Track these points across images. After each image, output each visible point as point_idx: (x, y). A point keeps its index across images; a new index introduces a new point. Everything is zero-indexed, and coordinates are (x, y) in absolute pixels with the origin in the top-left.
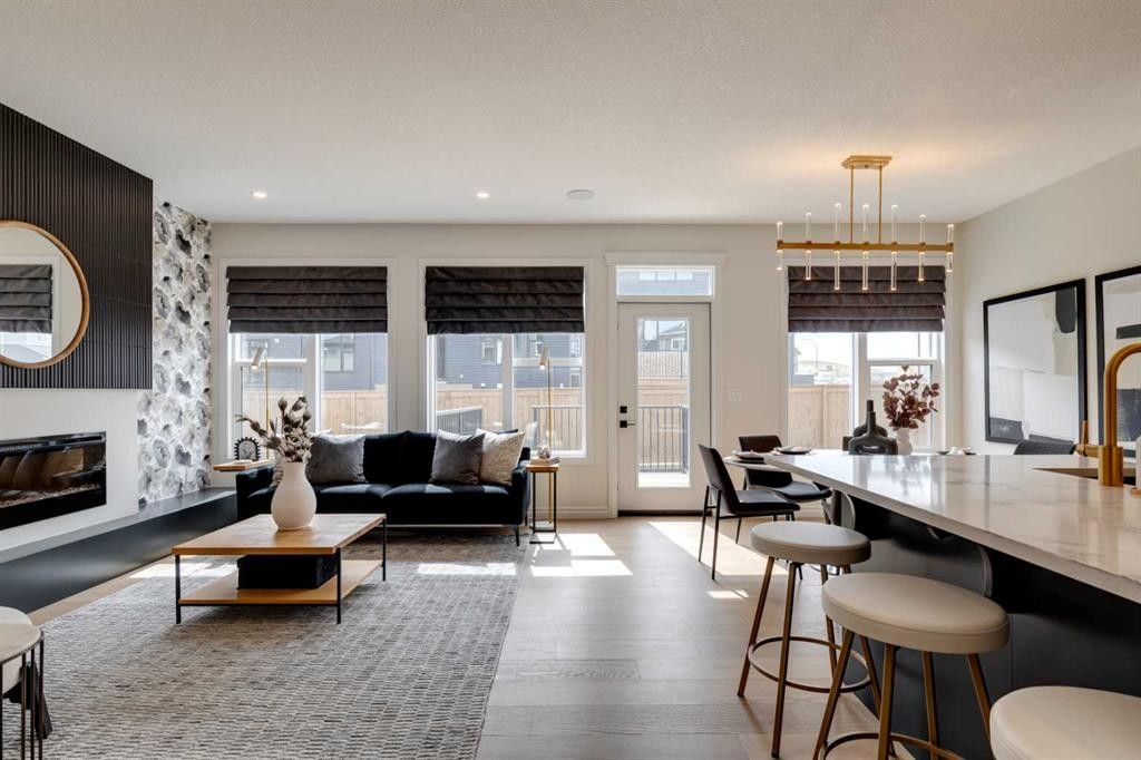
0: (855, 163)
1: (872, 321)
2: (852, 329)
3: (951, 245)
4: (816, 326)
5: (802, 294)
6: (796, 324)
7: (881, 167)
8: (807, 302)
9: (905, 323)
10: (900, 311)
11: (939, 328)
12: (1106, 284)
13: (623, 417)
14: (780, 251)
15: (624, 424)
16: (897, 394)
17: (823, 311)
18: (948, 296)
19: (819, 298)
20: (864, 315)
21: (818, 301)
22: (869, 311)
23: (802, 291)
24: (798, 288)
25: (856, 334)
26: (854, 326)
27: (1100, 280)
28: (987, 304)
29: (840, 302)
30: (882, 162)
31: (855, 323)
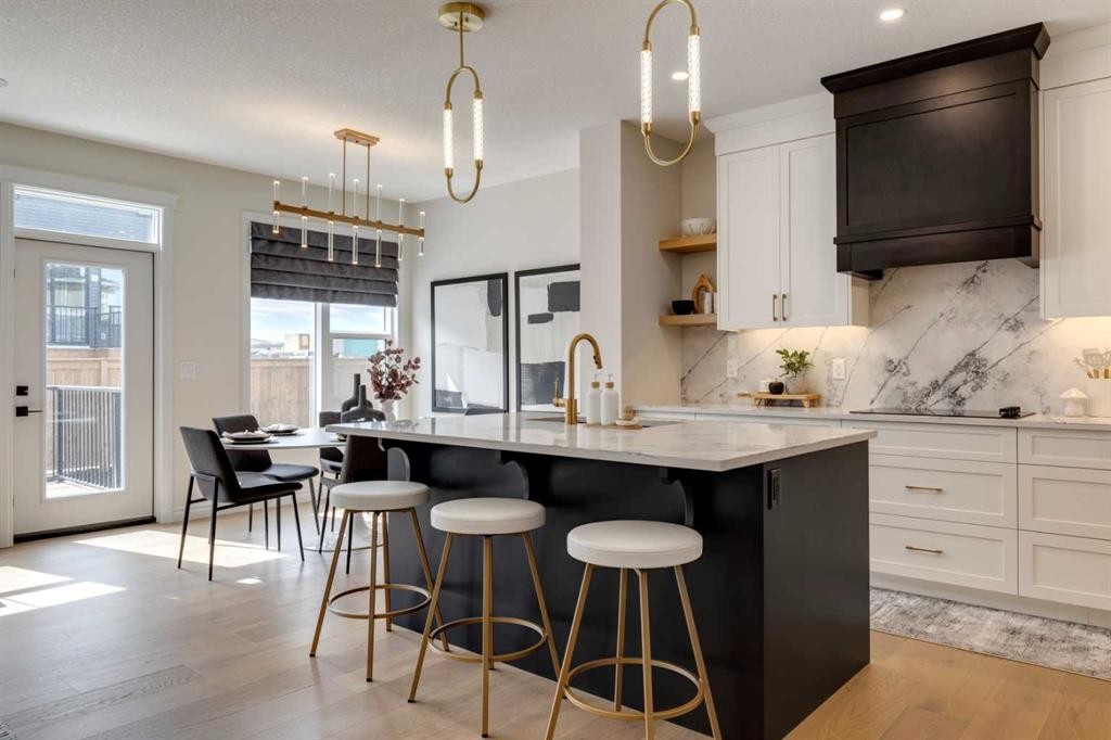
0: (348, 136)
1: (335, 292)
2: (316, 299)
3: (423, 230)
4: (281, 292)
5: (267, 255)
6: (260, 289)
7: (369, 146)
8: (271, 264)
9: (365, 297)
10: (361, 284)
11: (393, 304)
12: (522, 279)
13: (22, 401)
14: (276, 212)
15: (22, 411)
16: (383, 369)
17: (287, 276)
18: (401, 272)
19: (283, 262)
20: (328, 285)
21: (283, 265)
22: (333, 282)
23: (266, 252)
24: (263, 248)
25: (320, 304)
26: (318, 295)
27: (518, 274)
28: (434, 284)
29: (306, 269)
30: (370, 141)
31: (319, 292)
